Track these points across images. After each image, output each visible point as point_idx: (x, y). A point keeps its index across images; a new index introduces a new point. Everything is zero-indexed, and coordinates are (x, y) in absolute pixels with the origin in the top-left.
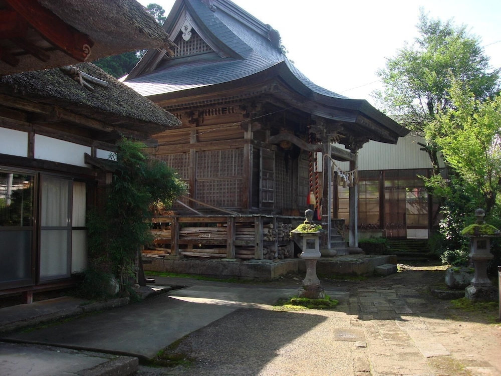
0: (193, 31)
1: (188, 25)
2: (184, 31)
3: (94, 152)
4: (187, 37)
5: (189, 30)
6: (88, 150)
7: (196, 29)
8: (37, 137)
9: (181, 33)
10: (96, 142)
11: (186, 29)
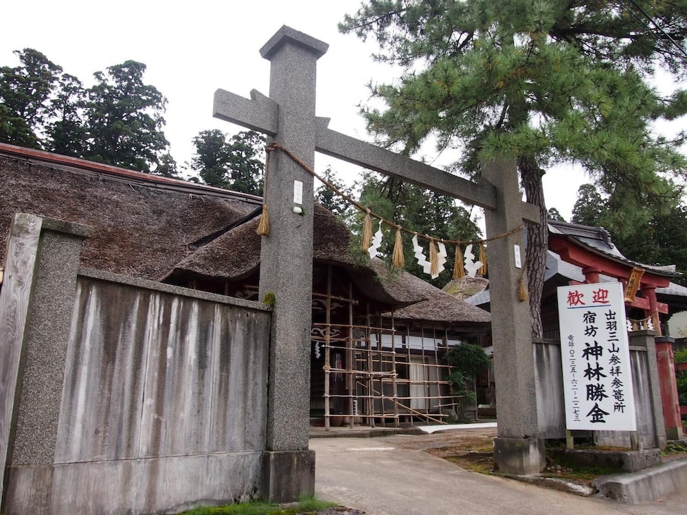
3: (444, 342)
6: (440, 341)
8: (408, 337)
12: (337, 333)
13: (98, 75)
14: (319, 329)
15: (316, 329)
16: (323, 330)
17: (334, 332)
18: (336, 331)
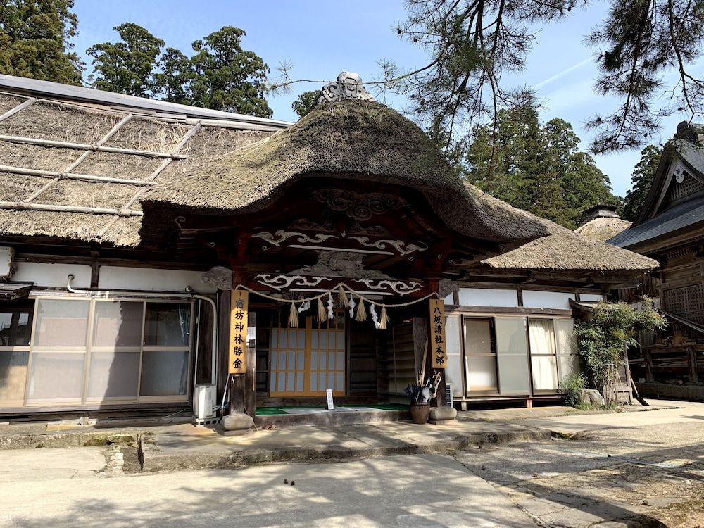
0: (685, 173)
1: (680, 168)
2: (676, 175)
3: (578, 298)
4: (680, 180)
5: (681, 173)
6: (572, 297)
7: (687, 171)
8: (524, 293)
9: (674, 177)
10: (578, 290)
11: (678, 173)
12: (417, 287)
13: (197, 45)
14: (389, 283)
15: (386, 282)
16: (396, 284)
17: (411, 285)
18: (414, 284)
